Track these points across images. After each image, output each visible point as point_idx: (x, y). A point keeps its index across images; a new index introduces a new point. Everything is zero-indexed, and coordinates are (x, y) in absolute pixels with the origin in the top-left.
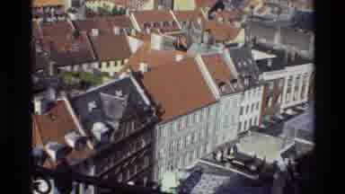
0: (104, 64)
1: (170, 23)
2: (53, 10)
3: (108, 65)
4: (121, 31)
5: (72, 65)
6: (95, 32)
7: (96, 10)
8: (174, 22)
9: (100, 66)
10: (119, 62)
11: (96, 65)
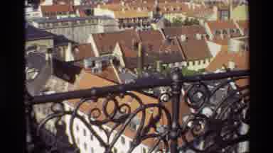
0: (191, 63)
1: (235, 30)
2: (141, 20)
3: (194, 64)
4: (202, 37)
5: (168, 64)
6: (183, 38)
7: (171, 21)
8: (238, 30)
9: (188, 64)
10: (202, 61)
11: (185, 64)
